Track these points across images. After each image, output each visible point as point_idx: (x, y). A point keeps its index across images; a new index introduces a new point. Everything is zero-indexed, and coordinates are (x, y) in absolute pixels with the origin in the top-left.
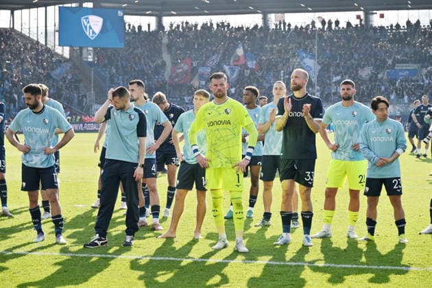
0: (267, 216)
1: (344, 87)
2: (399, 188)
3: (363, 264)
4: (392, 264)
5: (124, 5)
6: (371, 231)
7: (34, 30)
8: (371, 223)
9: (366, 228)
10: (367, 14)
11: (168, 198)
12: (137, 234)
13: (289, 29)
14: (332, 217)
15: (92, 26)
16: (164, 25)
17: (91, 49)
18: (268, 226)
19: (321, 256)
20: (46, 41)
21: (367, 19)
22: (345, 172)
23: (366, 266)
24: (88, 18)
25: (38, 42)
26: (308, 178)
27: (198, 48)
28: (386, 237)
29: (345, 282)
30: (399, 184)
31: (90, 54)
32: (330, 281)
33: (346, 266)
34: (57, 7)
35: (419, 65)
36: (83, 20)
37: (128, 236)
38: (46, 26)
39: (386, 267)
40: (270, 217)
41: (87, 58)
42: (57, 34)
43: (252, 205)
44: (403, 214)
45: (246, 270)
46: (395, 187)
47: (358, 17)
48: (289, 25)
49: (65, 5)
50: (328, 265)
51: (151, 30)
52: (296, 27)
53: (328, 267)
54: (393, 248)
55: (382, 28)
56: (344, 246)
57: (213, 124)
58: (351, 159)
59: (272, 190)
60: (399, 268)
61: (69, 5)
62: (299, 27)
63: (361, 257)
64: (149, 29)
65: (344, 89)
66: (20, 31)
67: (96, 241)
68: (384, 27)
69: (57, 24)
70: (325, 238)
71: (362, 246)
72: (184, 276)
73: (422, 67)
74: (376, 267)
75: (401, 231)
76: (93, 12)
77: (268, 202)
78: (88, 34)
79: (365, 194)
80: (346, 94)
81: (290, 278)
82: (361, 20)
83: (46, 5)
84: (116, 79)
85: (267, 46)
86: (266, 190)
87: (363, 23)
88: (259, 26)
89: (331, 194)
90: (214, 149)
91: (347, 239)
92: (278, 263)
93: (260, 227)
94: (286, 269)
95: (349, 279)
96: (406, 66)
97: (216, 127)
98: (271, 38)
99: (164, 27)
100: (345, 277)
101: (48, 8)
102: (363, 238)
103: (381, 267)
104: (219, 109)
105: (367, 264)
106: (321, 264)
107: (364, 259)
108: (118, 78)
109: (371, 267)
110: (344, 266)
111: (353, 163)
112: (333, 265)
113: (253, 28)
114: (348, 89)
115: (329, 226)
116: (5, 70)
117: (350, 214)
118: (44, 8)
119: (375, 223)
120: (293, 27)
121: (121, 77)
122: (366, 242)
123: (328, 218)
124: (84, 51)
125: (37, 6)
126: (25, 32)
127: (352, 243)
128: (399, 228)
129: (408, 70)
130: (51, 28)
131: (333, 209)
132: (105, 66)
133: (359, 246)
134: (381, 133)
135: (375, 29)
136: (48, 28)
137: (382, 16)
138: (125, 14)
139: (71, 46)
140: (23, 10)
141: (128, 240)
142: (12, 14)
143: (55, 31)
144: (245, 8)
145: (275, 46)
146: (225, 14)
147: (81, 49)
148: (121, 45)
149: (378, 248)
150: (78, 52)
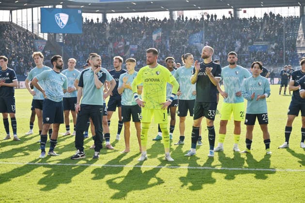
0: (182, 138)
1: (230, 56)
2: (266, 120)
3: (246, 167)
4: (263, 167)
5: (82, 7)
6: (249, 147)
7: (24, 23)
8: (249, 142)
9: (245, 145)
10: (236, 11)
11: (119, 128)
12: (101, 151)
13: (186, 20)
14: (223, 138)
15: (62, 20)
16: (107, 19)
17: (61, 34)
18: (183, 144)
19: (220, 163)
20: (33, 30)
21: (235, 14)
22: (232, 110)
23: (247, 169)
24: (59, 15)
25: (27, 31)
26: (210, 114)
27: (129, 33)
28: (258, 151)
29: (236, 179)
30: (266, 117)
31: (61, 38)
32: (226, 178)
33: (235, 169)
34: (39, 8)
35: (269, 42)
36: (56, 16)
37: (96, 152)
38: (32, 20)
39: (260, 169)
40: (184, 139)
41: (59, 40)
42: (40, 25)
43: (172, 131)
44: (269, 136)
45: (172, 172)
46: (264, 119)
47: (230, 12)
48: (186, 18)
49: (44, 7)
50: (223, 168)
51: (99, 22)
52: (191, 19)
53: (223, 170)
54: (263, 157)
55: (244, 19)
56: (232, 157)
57: (148, 81)
58: (235, 102)
59: (185, 122)
60: (268, 170)
61: (47, 7)
62: (193, 19)
63: (244, 163)
64: (98, 21)
65: (230, 58)
66: (16, 23)
67: (78, 155)
68: (246, 19)
69: (40, 19)
70: (220, 151)
71: (244, 156)
72: (134, 177)
73: (271, 43)
74: (254, 169)
75: (267, 147)
76: (62, 11)
77: (182, 129)
78: (59, 24)
79: (245, 123)
80: (232, 60)
81: (201, 177)
82: (231, 15)
83: (32, 7)
84: (77, 53)
85: (172, 31)
86: (181, 122)
87: (233, 16)
88: (168, 19)
89: (224, 124)
90: (149, 97)
91: (233, 152)
92: (192, 168)
93: (178, 145)
94: (198, 171)
95: (238, 177)
96: (260, 43)
97: (149, 82)
98: (175, 26)
99: (107, 20)
100: (235, 176)
101: (33, 8)
102: (243, 151)
103: (257, 169)
104: (152, 71)
105: (248, 168)
106: (219, 168)
107: (246, 164)
108: (79, 53)
109: (251, 169)
110: (233, 169)
111: (236, 104)
112: (227, 168)
113: (164, 20)
114: (233, 58)
115: (222, 144)
116: (7, 48)
117: (234, 136)
118: (31, 9)
119: (251, 142)
120: (189, 19)
121: (80, 52)
122: (246, 154)
123: (221, 139)
124: (57, 35)
125: (26, 7)
126: (19, 24)
127: (237, 154)
128: (266, 145)
129: (262, 45)
130: (35, 22)
131: (225, 133)
132: (70, 45)
133: (241, 156)
134: (255, 85)
135: (240, 20)
136: (34, 22)
137: (245, 12)
138: (83, 12)
139: (49, 33)
140: (18, 10)
141: (96, 155)
142: (11, 13)
143: (38, 23)
144: (158, 8)
145: (177, 31)
146: (146, 11)
147: (55, 34)
148: (81, 32)
149: (254, 158)
150: (53, 36)
